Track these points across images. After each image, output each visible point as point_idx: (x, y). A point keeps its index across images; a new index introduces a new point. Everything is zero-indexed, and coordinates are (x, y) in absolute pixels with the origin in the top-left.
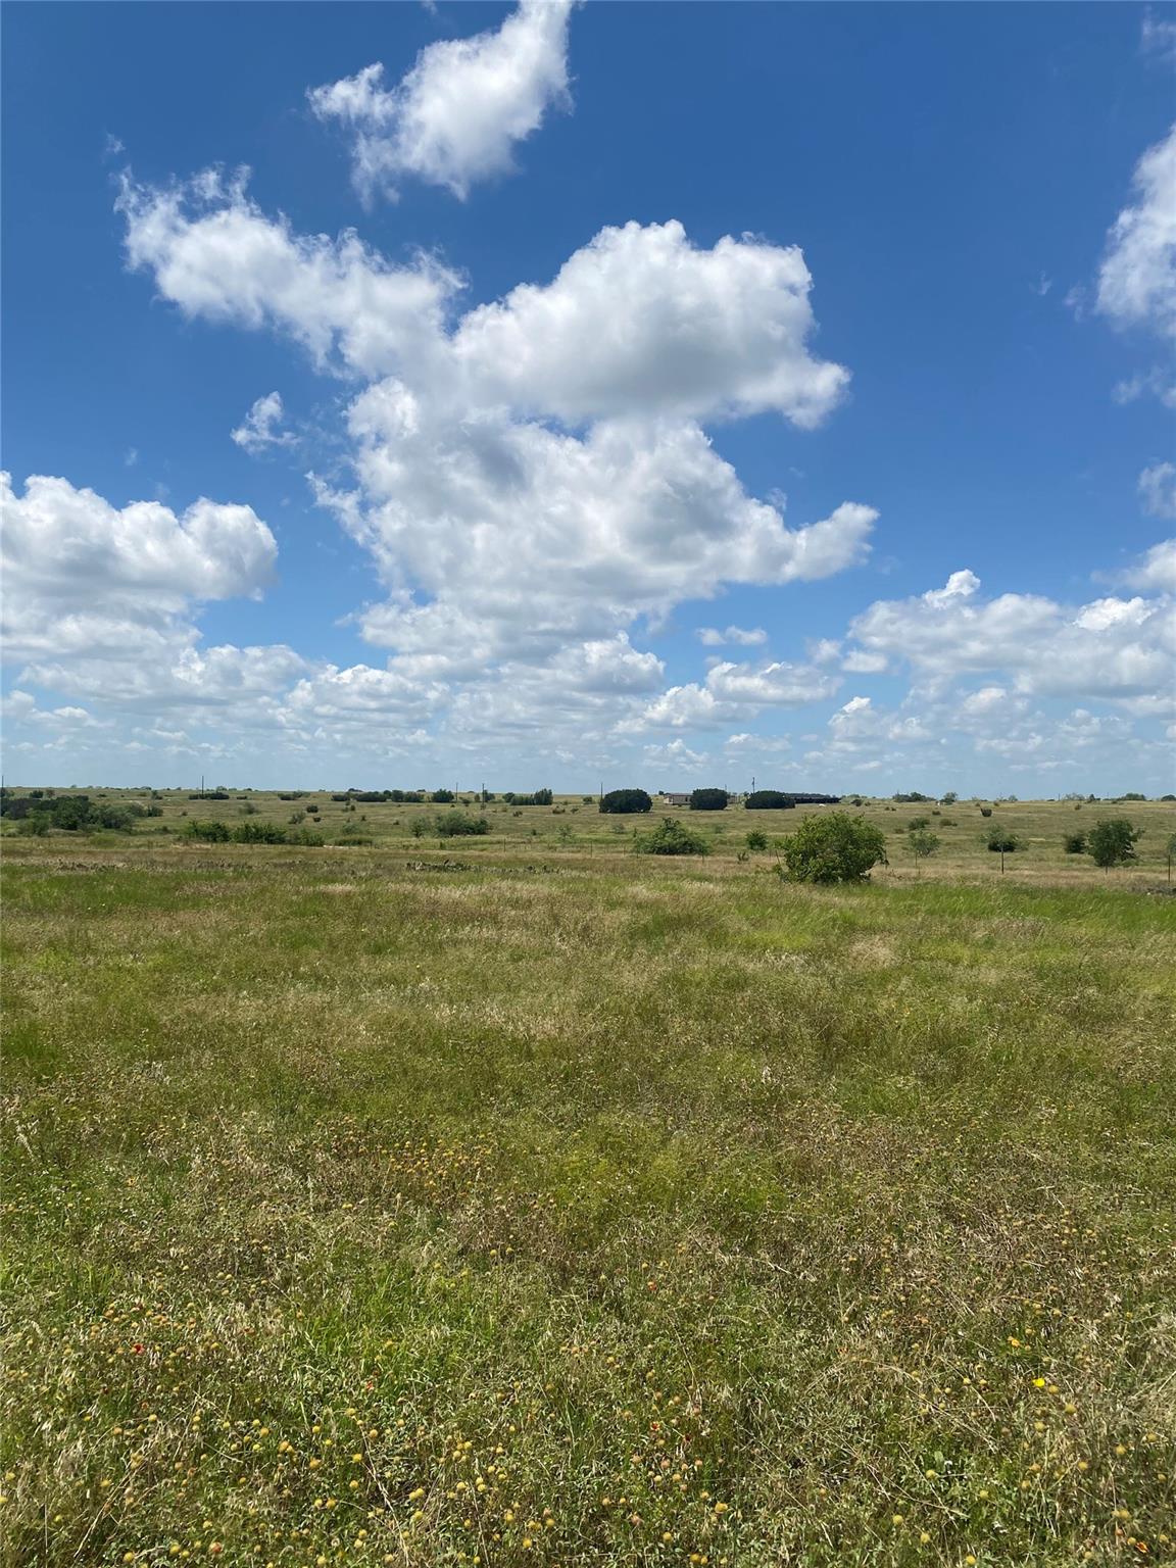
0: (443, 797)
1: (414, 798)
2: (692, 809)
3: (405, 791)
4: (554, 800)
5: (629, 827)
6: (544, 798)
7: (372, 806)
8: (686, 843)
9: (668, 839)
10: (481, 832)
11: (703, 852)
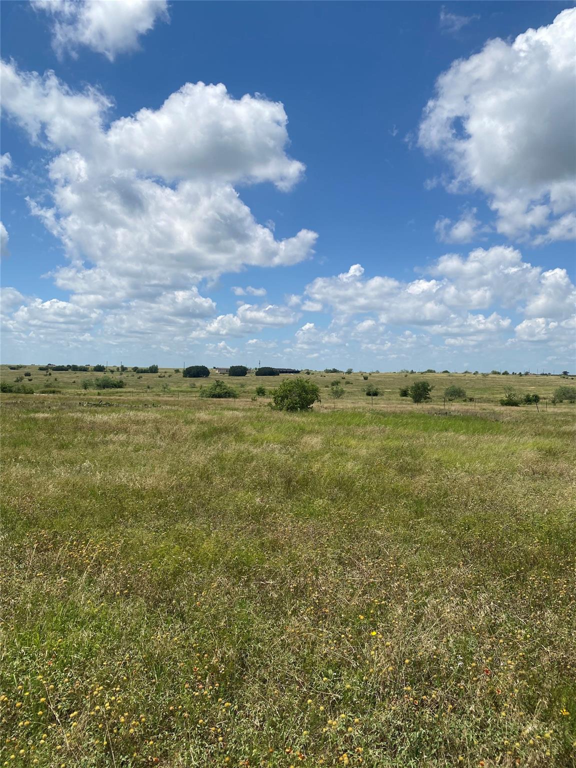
0: (100, 369)
1: (84, 369)
2: (229, 375)
3: (79, 365)
4: (159, 371)
5: (198, 384)
6: (154, 370)
7: (61, 373)
8: (226, 392)
9: (218, 390)
10: (120, 387)
11: (235, 396)
